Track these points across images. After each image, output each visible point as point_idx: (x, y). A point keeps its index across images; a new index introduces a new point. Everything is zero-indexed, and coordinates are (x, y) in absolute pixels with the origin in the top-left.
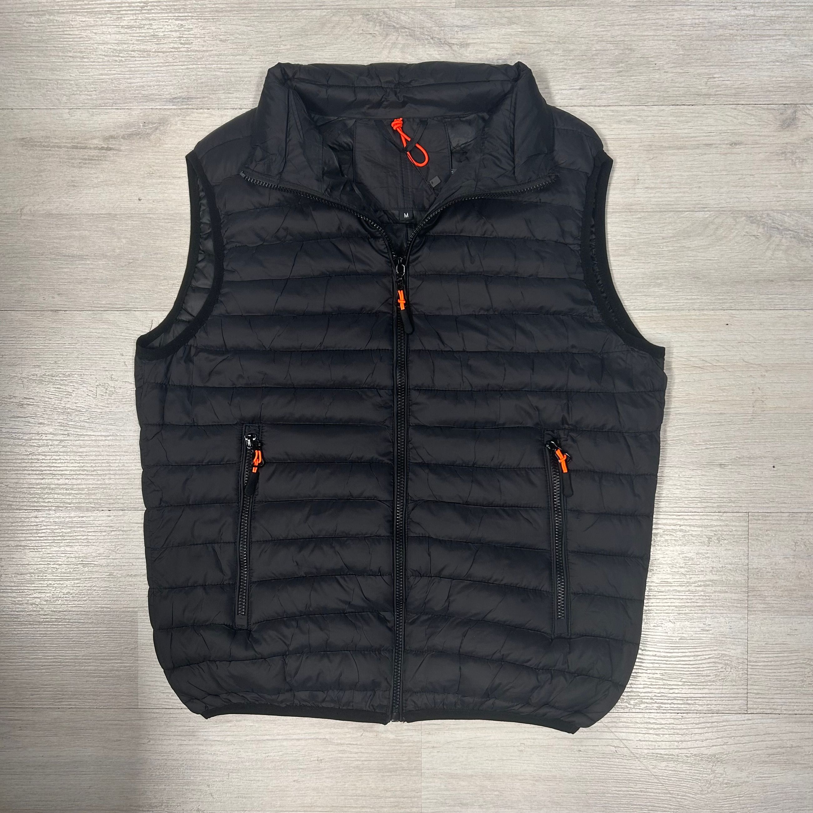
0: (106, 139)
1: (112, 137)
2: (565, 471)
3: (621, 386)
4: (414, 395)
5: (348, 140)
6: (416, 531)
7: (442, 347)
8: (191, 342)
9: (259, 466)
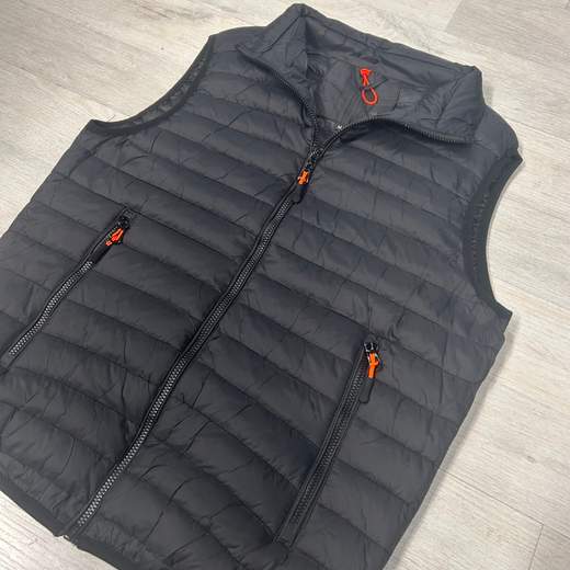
0: (167, 11)
1: (172, 11)
2: (371, 376)
3: (458, 329)
4: (272, 249)
5: (325, 69)
6: (205, 359)
7: (315, 224)
8: (130, 137)
9: (115, 243)
